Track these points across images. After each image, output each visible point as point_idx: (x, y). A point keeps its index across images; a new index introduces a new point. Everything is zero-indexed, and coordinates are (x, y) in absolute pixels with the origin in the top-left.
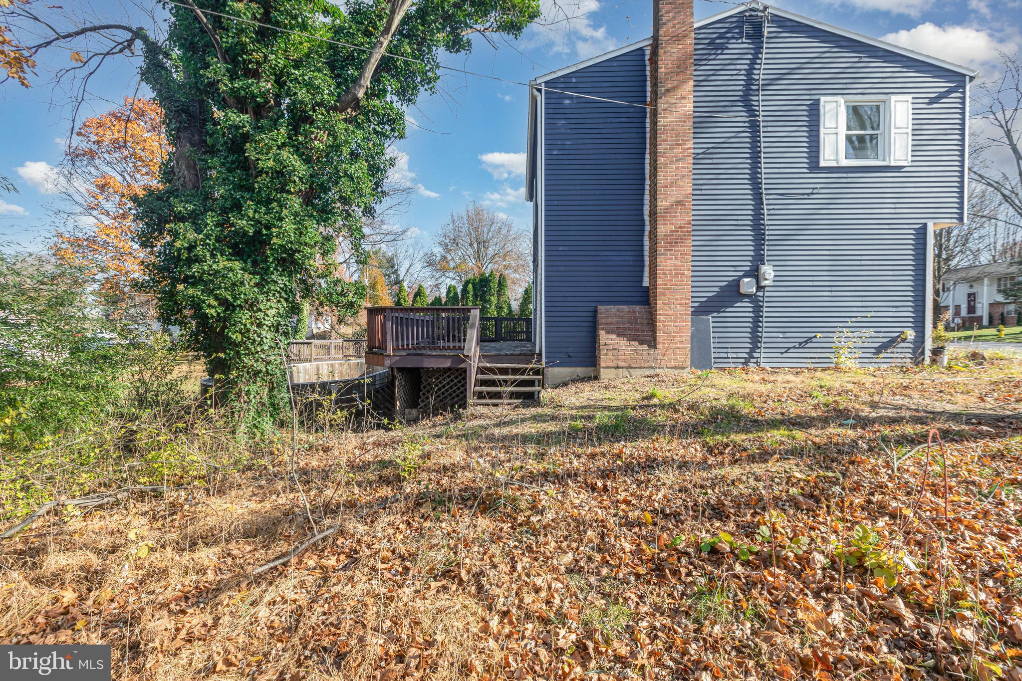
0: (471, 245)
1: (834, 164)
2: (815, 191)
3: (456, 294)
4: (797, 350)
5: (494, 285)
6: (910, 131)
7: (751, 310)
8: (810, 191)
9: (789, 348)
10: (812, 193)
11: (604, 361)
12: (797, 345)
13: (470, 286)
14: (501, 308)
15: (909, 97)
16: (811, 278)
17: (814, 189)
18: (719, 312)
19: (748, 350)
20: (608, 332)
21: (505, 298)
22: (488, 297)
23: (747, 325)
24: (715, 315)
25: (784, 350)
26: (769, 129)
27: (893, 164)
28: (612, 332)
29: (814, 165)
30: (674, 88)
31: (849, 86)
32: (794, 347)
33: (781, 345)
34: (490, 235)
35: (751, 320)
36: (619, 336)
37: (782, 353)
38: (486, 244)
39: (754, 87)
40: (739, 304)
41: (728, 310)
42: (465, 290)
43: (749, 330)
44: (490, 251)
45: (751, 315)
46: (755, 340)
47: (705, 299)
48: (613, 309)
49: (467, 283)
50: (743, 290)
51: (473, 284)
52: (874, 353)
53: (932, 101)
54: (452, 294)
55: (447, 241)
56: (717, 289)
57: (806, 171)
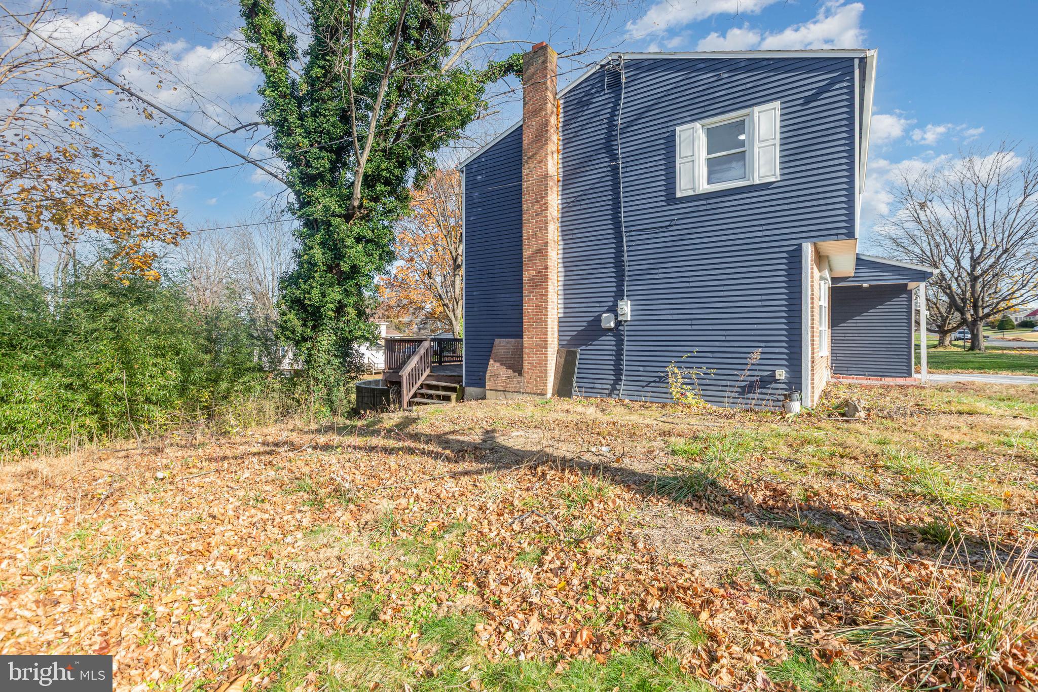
1: (691, 193)
2: (673, 223)
4: (657, 385)
6: (778, 142)
7: (614, 343)
8: (668, 223)
9: (650, 382)
10: (670, 226)
11: (489, 384)
12: (658, 380)
15: (777, 104)
16: (670, 312)
17: (672, 220)
18: (587, 345)
19: (612, 382)
20: (495, 361)
23: (611, 358)
24: (583, 347)
25: (645, 384)
26: (628, 169)
27: (757, 182)
28: (498, 361)
29: (671, 198)
30: (533, 155)
31: (707, 108)
32: (654, 381)
33: (642, 379)
35: (614, 353)
36: (502, 364)
37: (643, 387)
39: (614, 133)
40: (604, 338)
41: (594, 343)
43: (612, 363)
45: (614, 348)
46: (618, 372)
47: (575, 333)
48: (503, 341)
50: (604, 325)
52: (740, 393)
53: (808, 100)
56: (585, 324)
57: (663, 203)
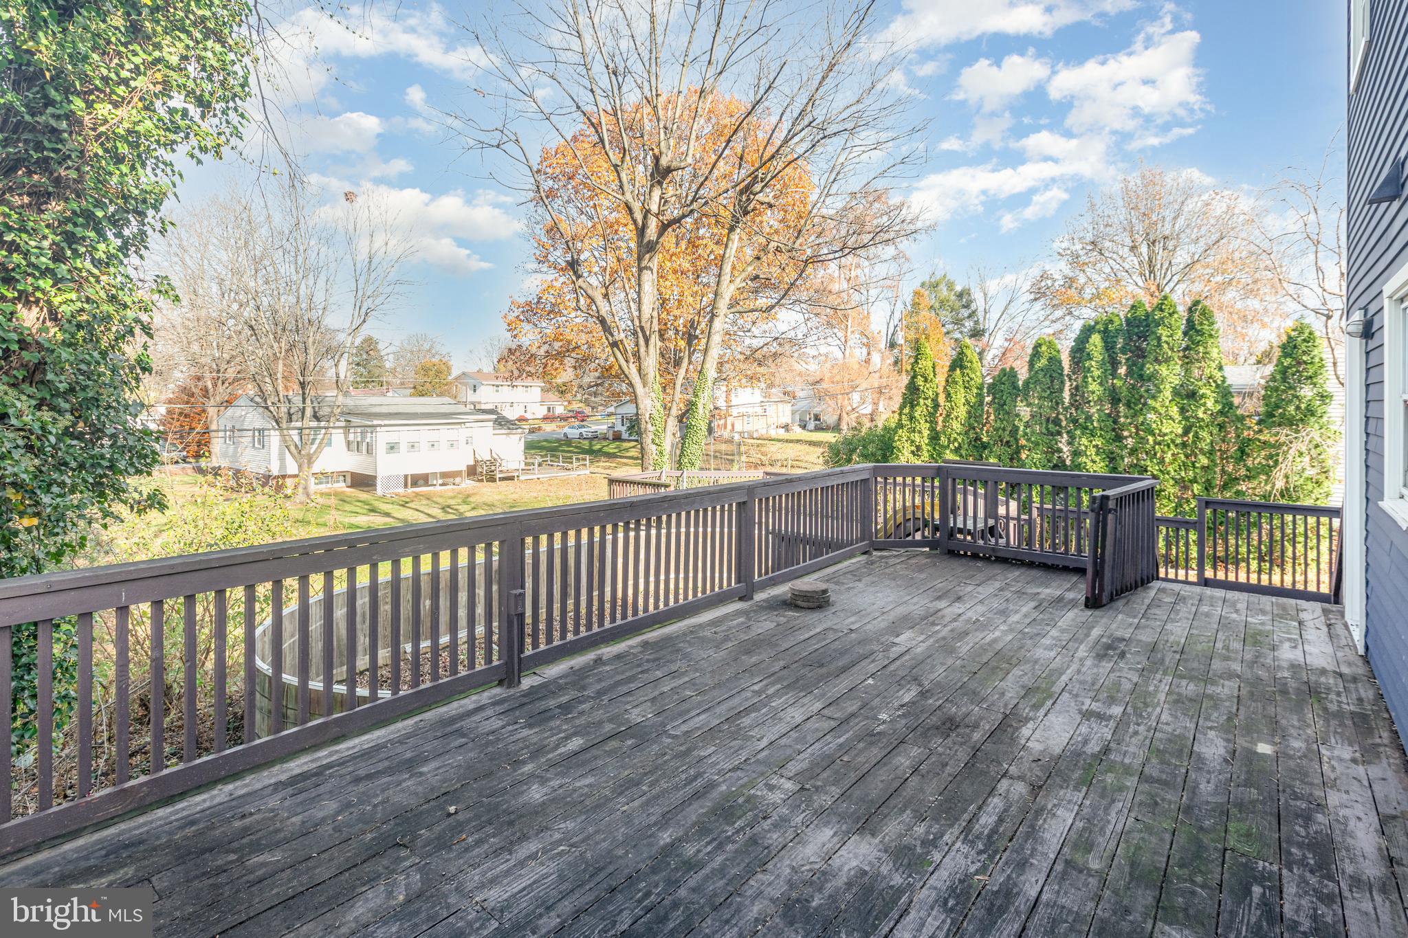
0: (1133, 248)
3: (1054, 361)
5: (1172, 335)
13: (1096, 339)
14: (1192, 395)
21: (1210, 369)
22: (1149, 369)
34: (1181, 222)
38: (1170, 245)
42: (1080, 352)
44: (1181, 258)
49: (1087, 331)
51: (1105, 334)
54: (1043, 362)
55: (1078, 247)
